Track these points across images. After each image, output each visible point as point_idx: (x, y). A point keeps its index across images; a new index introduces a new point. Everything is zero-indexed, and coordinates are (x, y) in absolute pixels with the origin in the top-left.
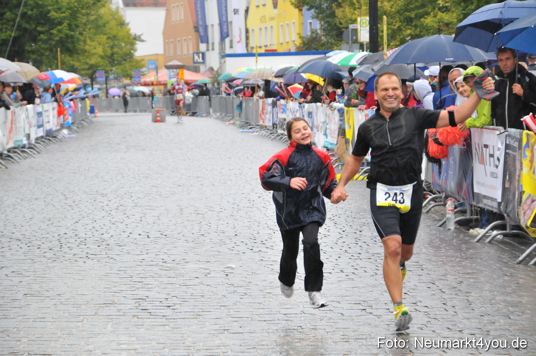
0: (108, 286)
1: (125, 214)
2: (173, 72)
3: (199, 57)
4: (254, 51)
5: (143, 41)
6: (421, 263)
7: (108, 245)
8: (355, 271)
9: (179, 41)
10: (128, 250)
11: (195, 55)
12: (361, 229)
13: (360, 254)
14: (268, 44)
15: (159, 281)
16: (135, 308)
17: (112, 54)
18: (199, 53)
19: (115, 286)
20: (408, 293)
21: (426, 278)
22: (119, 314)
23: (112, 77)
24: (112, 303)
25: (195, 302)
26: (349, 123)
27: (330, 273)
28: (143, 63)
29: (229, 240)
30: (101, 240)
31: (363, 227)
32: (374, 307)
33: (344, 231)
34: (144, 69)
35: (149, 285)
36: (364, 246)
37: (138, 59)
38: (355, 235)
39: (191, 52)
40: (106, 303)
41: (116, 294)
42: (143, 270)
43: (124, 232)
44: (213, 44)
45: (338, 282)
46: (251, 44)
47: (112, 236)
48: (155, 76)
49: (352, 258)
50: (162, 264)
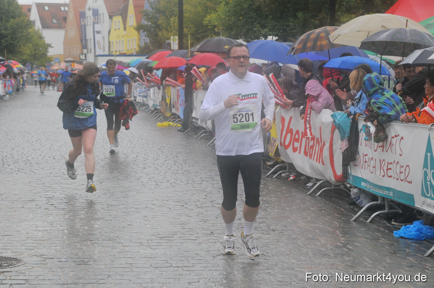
0: (31, 189)
1: (41, 145)
2: (69, 64)
3: (83, 56)
4: (114, 54)
5: (52, 47)
6: (213, 177)
7: (31, 163)
8: (176, 181)
9: (72, 47)
10: (42, 167)
11: (81, 55)
12: (177, 156)
13: (177, 170)
14: (121, 50)
15: (61, 186)
16: (46, 203)
17: (35, 54)
18: (83, 54)
19: (34, 190)
20: (207, 195)
21: (217, 186)
22: (36, 207)
23: (35, 66)
24: (33, 200)
25: (83, 200)
26: (167, 94)
27: (161, 182)
28: (52, 59)
29: (101, 161)
30: (27, 160)
31: (178, 154)
32: (188, 204)
33: (167, 157)
34: (53, 62)
35: (55, 189)
36: (180, 166)
37: (50, 57)
38: (174, 159)
39: (79, 53)
40: (30, 200)
41: (35, 195)
42: (51, 179)
43: (41, 155)
44: (91, 49)
45: (166, 188)
46: (111, 50)
47: (33, 158)
48: (58, 66)
49: (173, 173)
50: (62, 175)
